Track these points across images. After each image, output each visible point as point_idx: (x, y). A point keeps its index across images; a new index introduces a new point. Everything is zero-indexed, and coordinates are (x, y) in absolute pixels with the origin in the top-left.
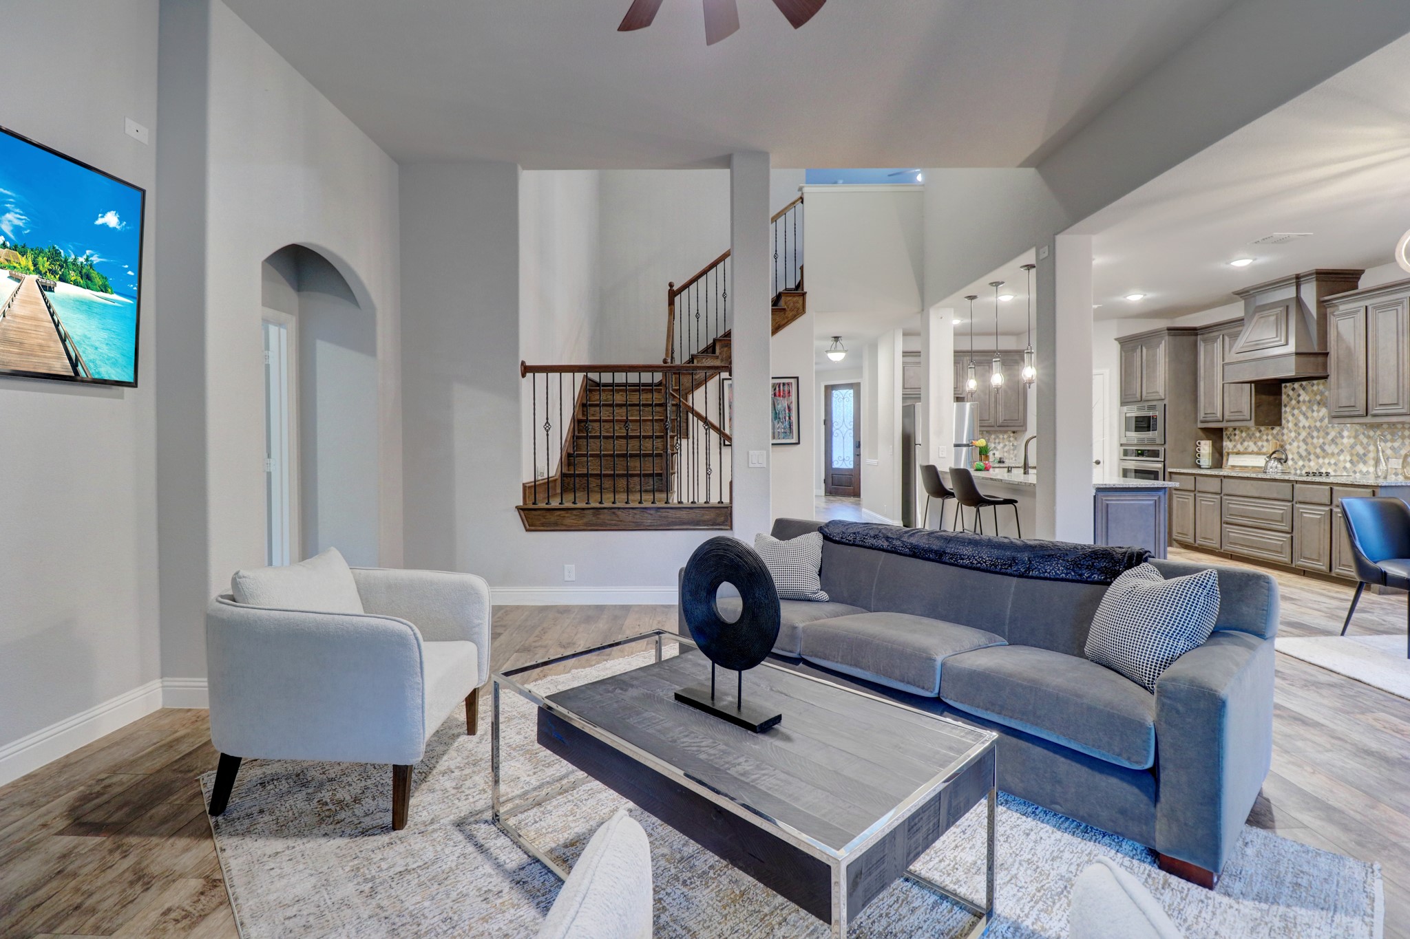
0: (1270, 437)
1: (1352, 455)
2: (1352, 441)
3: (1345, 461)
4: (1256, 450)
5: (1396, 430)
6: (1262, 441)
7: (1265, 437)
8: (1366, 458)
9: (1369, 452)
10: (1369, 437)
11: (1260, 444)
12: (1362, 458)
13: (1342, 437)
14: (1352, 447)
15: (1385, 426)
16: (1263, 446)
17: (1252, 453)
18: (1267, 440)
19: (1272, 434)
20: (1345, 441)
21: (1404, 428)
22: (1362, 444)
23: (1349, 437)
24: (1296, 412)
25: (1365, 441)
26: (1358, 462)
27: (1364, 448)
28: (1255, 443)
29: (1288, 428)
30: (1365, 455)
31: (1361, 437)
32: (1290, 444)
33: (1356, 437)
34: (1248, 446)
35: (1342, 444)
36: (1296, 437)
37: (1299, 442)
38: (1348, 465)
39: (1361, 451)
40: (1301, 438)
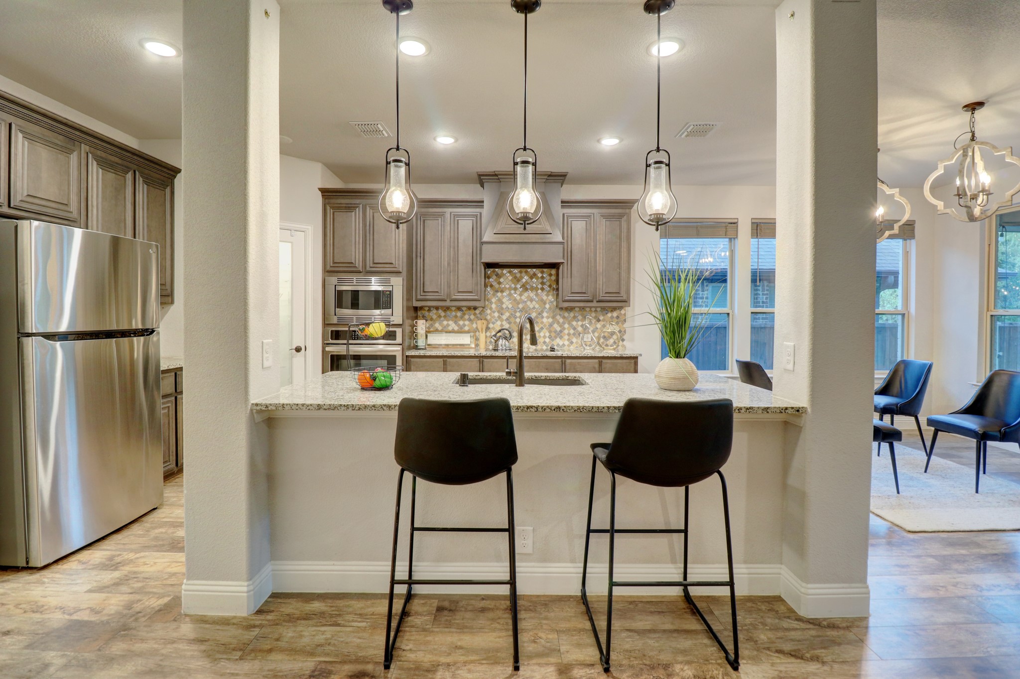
0: (472, 317)
1: (550, 332)
2: (550, 320)
3: (545, 337)
4: (456, 328)
5: (585, 313)
6: (465, 320)
7: (467, 317)
8: (562, 334)
9: (564, 329)
10: (564, 317)
11: (461, 323)
12: (559, 334)
13: (543, 317)
14: (551, 325)
15: (577, 309)
16: (464, 325)
17: (453, 332)
18: (470, 320)
19: (475, 314)
20: (545, 320)
21: (591, 311)
22: (558, 323)
23: (548, 317)
24: (499, 294)
25: (561, 320)
26: (556, 338)
27: (560, 326)
28: (456, 323)
29: (491, 309)
30: (561, 331)
31: (558, 317)
32: (493, 323)
33: (553, 317)
34: (448, 325)
35: (542, 323)
36: (499, 317)
37: (502, 321)
38: (547, 340)
39: (558, 329)
40: (504, 317)
